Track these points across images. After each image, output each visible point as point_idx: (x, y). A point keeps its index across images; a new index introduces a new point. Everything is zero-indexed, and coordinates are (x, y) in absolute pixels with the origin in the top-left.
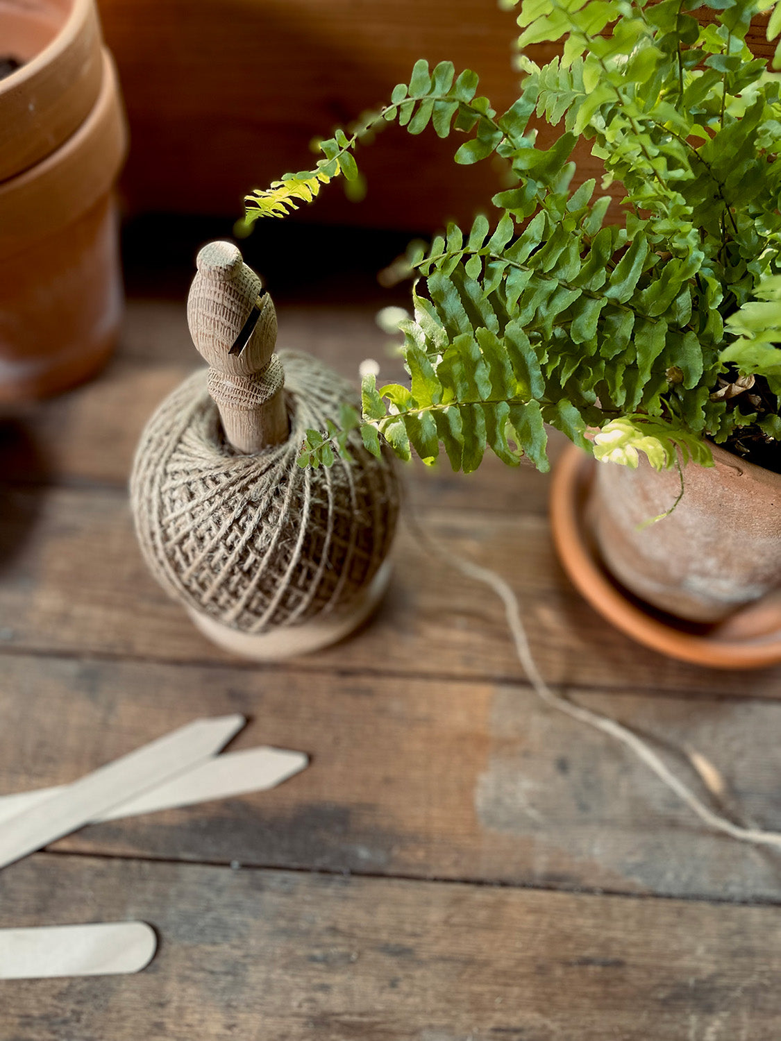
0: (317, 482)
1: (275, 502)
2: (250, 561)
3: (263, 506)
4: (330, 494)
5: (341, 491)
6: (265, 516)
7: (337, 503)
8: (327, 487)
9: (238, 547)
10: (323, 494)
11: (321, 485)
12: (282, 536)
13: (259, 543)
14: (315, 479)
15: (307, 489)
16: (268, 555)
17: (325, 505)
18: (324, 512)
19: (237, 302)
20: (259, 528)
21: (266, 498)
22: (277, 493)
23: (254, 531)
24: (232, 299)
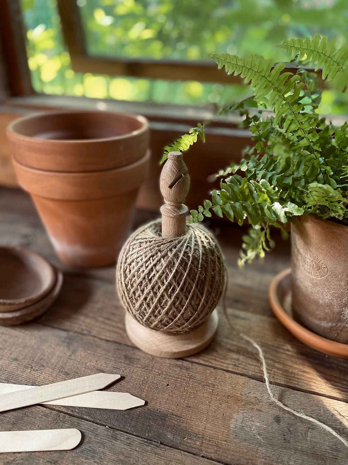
0: (187, 251)
1: (169, 253)
2: (152, 274)
3: (163, 253)
4: (191, 258)
5: (195, 259)
6: (163, 257)
7: (192, 263)
8: (190, 255)
9: (150, 267)
10: (188, 257)
11: (188, 253)
12: (167, 266)
13: (158, 268)
14: (187, 250)
15: (182, 252)
16: (160, 273)
17: (187, 261)
18: (186, 264)
19: (176, 168)
20: (159, 261)
21: (166, 250)
22: (171, 250)
23: (157, 261)
24: (175, 167)
